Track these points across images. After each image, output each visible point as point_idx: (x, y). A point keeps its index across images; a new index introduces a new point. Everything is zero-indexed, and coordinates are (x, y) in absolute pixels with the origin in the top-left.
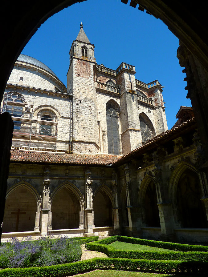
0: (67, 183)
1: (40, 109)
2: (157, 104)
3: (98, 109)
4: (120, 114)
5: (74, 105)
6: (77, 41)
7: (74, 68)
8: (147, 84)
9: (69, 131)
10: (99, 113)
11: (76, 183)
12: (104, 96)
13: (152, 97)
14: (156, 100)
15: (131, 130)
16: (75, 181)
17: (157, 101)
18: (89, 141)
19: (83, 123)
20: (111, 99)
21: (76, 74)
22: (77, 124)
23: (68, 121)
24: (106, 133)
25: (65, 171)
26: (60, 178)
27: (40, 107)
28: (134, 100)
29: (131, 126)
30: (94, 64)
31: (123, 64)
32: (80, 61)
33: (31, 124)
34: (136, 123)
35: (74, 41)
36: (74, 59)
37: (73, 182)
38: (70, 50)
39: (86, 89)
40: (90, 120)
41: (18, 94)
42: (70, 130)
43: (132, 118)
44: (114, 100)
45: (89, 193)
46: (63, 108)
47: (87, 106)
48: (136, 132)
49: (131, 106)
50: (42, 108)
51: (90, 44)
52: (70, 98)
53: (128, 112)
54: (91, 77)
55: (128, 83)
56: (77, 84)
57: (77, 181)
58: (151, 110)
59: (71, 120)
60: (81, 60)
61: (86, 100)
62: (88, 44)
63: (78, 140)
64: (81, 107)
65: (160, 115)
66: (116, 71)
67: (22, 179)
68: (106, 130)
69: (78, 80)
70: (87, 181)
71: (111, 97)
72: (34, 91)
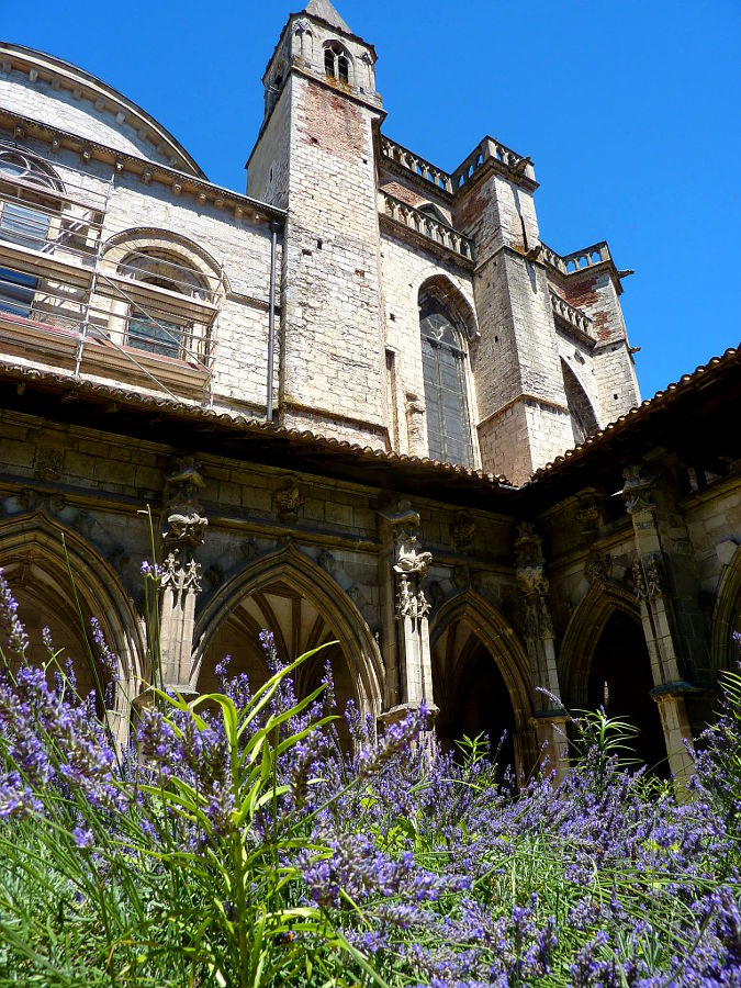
0: (285, 562)
1: (131, 245)
2: (610, 333)
3: (387, 299)
4: (474, 342)
5: (293, 252)
6: (309, 16)
7: (295, 113)
8: (564, 259)
9: (265, 364)
10: (392, 317)
11: (336, 566)
12: (411, 254)
13: (583, 308)
14: (602, 318)
15: (531, 401)
16: (330, 557)
17: (605, 321)
18: (357, 416)
19: (332, 337)
20: (436, 273)
21: (304, 136)
22: (305, 333)
23: (259, 320)
24: (421, 404)
25: (279, 497)
26: (252, 526)
27: (133, 234)
28: (538, 287)
29: (530, 386)
30: (378, 116)
31: (491, 143)
32: (319, 90)
33: (82, 299)
34: (550, 377)
35: (293, 16)
36: (294, 78)
37: (319, 562)
38: (271, 62)
39: (345, 200)
40: (361, 327)
41: (30, 158)
42: (270, 361)
43: (532, 353)
44: (449, 281)
45: (413, 619)
46: (238, 259)
47: (347, 268)
48: (551, 415)
49: (526, 307)
50: (144, 243)
51: (359, 41)
52: (274, 224)
53: (518, 326)
54: (365, 162)
55: (509, 218)
56: (305, 171)
57: (339, 555)
58: (583, 355)
59: (277, 318)
60: (324, 87)
61: (341, 244)
62: (353, 38)
63: (306, 402)
64: (320, 267)
65: (622, 375)
66: (455, 177)
67: (31, 503)
68: (421, 392)
69: (309, 158)
70: (403, 554)
71: (438, 264)
72: (112, 161)
